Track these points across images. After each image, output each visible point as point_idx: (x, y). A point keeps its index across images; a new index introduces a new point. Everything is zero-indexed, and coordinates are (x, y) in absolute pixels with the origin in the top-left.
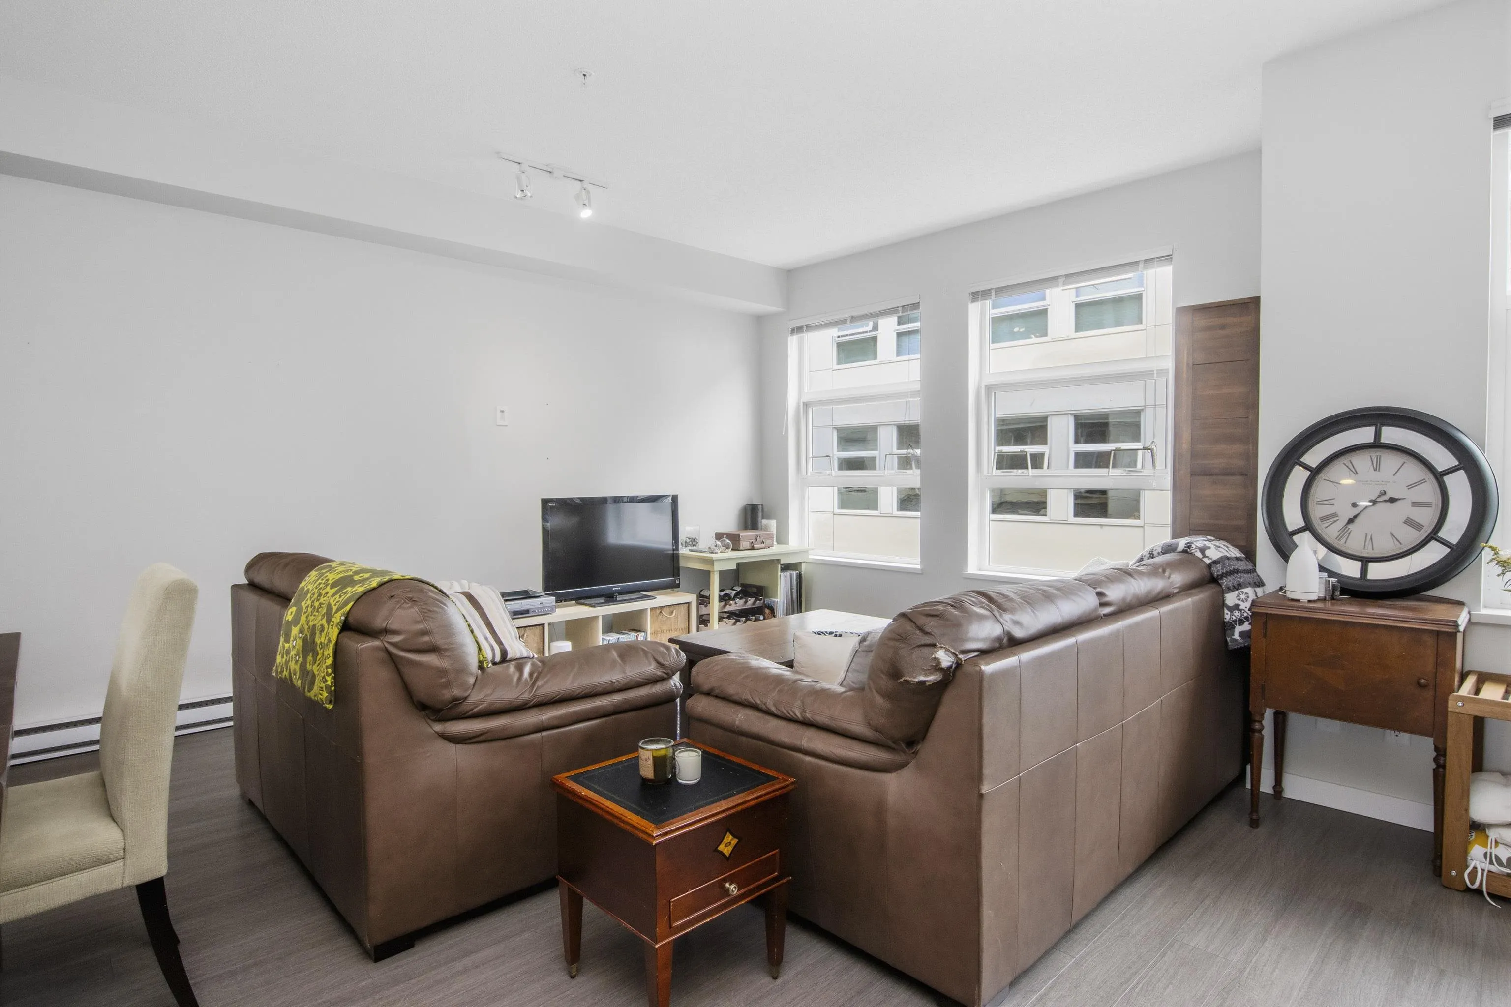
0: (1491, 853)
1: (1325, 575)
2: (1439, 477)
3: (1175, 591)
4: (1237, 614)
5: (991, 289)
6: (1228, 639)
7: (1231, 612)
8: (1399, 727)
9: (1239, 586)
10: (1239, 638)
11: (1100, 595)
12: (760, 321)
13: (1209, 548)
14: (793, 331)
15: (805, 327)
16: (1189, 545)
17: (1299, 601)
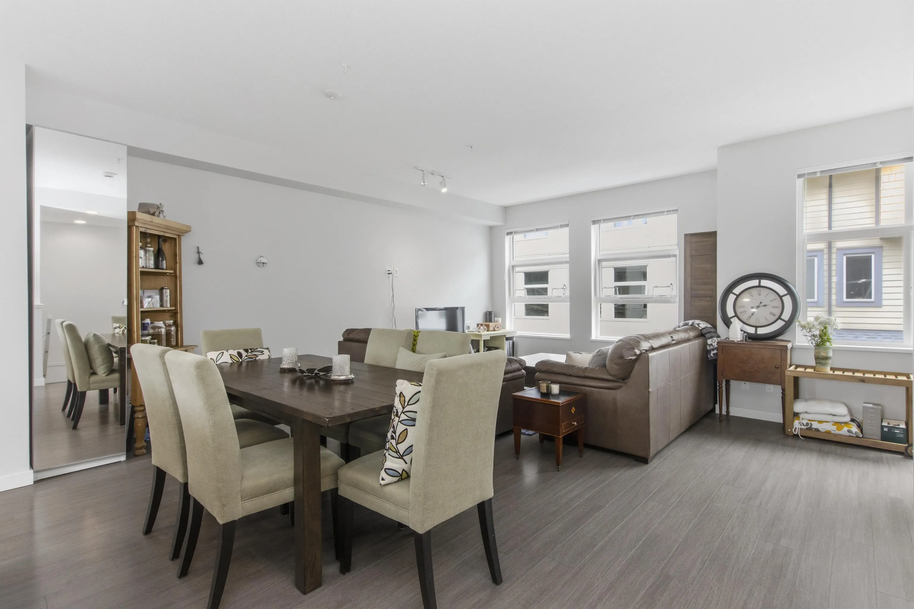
0: (801, 422)
1: (743, 332)
2: (781, 297)
3: (692, 338)
4: (712, 347)
5: (601, 220)
6: (709, 356)
7: (710, 346)
8: (770, 383)
9: (712, 337)
10: (713, 356)
11: (672, 337)
12: (491, 228)
13: (701, 324)
14: (508, 234)
15: (513, 232)
16: (693, 323)
17: (734, 341)
